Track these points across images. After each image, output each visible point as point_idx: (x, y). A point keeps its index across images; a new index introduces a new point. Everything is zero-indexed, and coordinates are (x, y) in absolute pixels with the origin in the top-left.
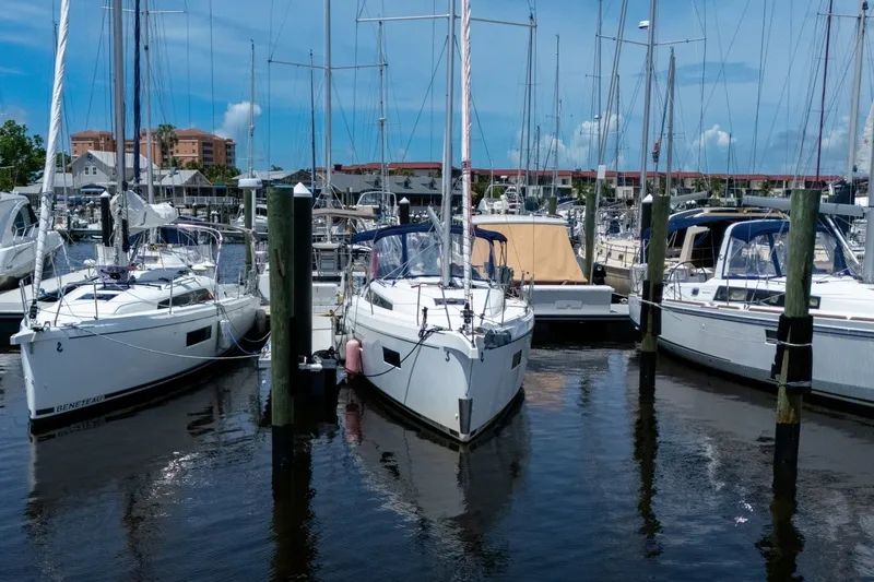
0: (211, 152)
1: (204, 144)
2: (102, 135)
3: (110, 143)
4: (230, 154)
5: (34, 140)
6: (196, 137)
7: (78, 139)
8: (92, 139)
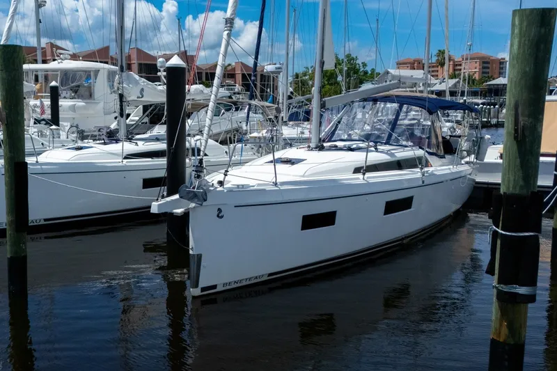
0: (488, 68)
1: (484, 63)
2: (415, 61)
3: (421, 65)
4: (502, 68)
5: (361, 65)
6: (478, 58)
7: (400, 64)
8: (409, 63)
